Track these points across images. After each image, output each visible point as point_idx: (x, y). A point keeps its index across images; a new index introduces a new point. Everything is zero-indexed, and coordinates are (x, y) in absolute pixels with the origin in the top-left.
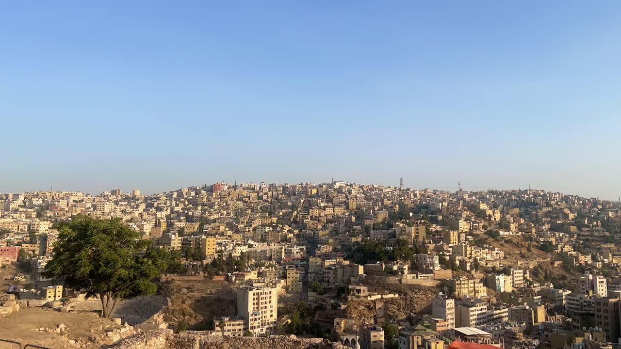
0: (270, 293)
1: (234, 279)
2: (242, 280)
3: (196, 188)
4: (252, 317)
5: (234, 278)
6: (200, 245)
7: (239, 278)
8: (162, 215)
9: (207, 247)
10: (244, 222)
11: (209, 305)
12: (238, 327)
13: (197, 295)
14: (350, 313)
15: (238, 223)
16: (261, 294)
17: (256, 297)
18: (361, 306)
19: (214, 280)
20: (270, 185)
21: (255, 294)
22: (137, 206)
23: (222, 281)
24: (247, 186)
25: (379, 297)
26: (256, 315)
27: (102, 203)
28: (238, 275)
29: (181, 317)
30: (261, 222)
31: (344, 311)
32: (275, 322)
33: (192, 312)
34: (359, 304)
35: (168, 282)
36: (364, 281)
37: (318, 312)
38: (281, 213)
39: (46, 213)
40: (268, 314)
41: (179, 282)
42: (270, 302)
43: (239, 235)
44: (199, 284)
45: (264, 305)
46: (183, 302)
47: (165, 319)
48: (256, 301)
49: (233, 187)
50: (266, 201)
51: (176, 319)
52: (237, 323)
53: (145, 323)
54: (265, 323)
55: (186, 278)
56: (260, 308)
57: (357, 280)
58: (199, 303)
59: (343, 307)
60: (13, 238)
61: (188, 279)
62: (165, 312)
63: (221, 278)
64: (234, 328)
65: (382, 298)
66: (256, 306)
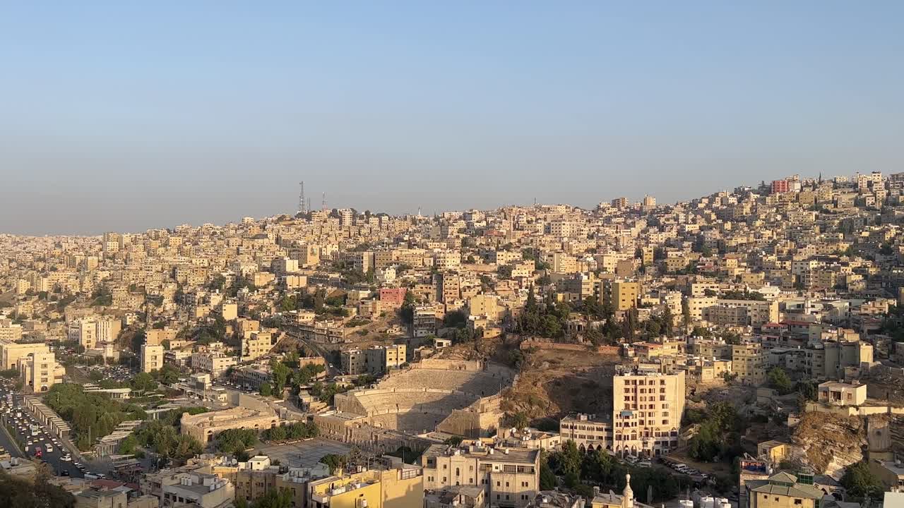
0: (662, 382)
1: (631, 353)
2: (644, 356)
3: (744, 189)
4: (620, 420)
5: (633, 352)
6: (609, 293)
7: (639, 353)
8: (657, 238)
9: (621, 297)
10: (782, 252)
11: (574, 392)
12: (596, 434)
13: (559, 373)
14: (798, 435)
15: (770, 251)
16: (641, 383)
17: (631, 386)
18: (830, 425)
19: (600, 352)
20: (893, 176)
21: (631, 382)
22: (634, 224)
23: (611, 355)
24: (845, 179)
25: (884, 410)
26: (628, 417)
27: (558, 223)
28: (639, 347)
29: (527, 406)
30: (815, 251)
31: (792, 429)
32: (673, 434)
33: (545, 399)
34: (826, 420)
35: (528, 351)
36: (867, 377)
37: (755, 426)
38: (865, 234)
39: (476, 240)
40: (658, 419)
41: (546, 352)
42: (662, 398)
43: (755, 276)
44: (573, 358)
45: (648, 403)
46: (535, 384)
47: (503, 407)
48: (631, 394)
49: (813, 183)
50: (868, 209)
51: (519, 408)
52: (595, 426)
53: (467, 410)
54: (652, 433)
55: (558, 346)
56: (639, 407)
57: (857, 373)
58: (558, 387)
59: (791, 421)
60: (412, 276)
61: (560, 348)
62: (504, 396)
63: (614, 351)
64: (590, 433)
65: (889, 414)
66: (631, 402)
